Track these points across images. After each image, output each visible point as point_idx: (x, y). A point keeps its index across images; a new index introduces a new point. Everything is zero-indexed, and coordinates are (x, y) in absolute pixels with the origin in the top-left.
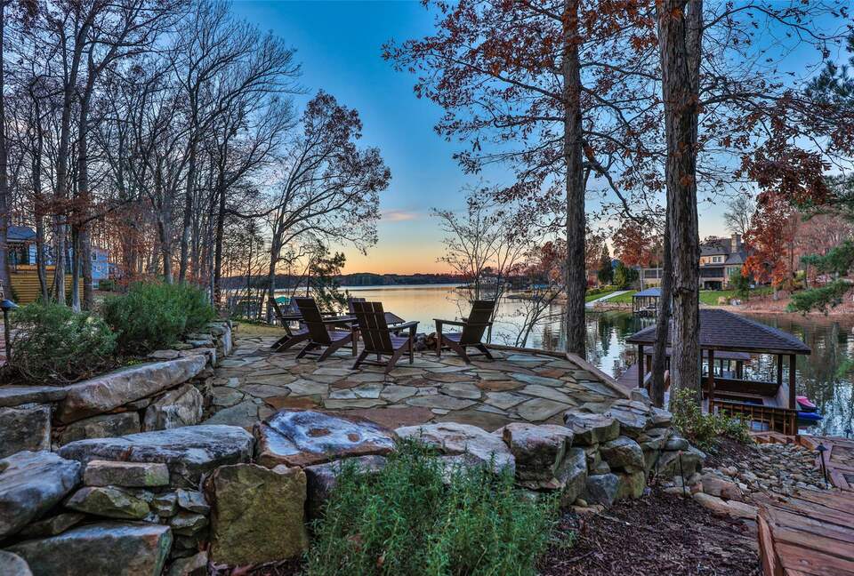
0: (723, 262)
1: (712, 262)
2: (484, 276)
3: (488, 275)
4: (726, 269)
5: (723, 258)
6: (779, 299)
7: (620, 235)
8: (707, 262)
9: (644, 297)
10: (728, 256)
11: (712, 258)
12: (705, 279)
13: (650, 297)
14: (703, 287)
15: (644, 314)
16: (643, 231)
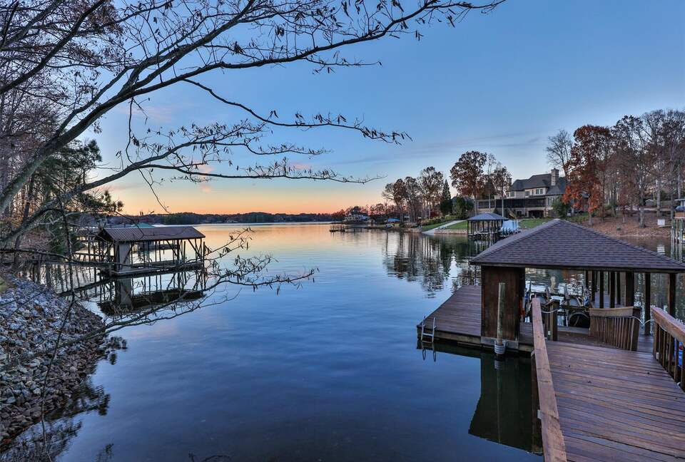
0: (544, 193)
1: (535, 194)
2: (352, 213)
3: (356, 213)
4: (547, 200)
5: (544, 190)
6: (593, 225)
7: (458, 168)
8: (531, 194)
9: (478, 221)
10: (548, 188)
11: (535, 190)
12: (529, 209)
13: (483, 221)
14: (528, 216)
15: (478, 237)
16: (477, 165)
